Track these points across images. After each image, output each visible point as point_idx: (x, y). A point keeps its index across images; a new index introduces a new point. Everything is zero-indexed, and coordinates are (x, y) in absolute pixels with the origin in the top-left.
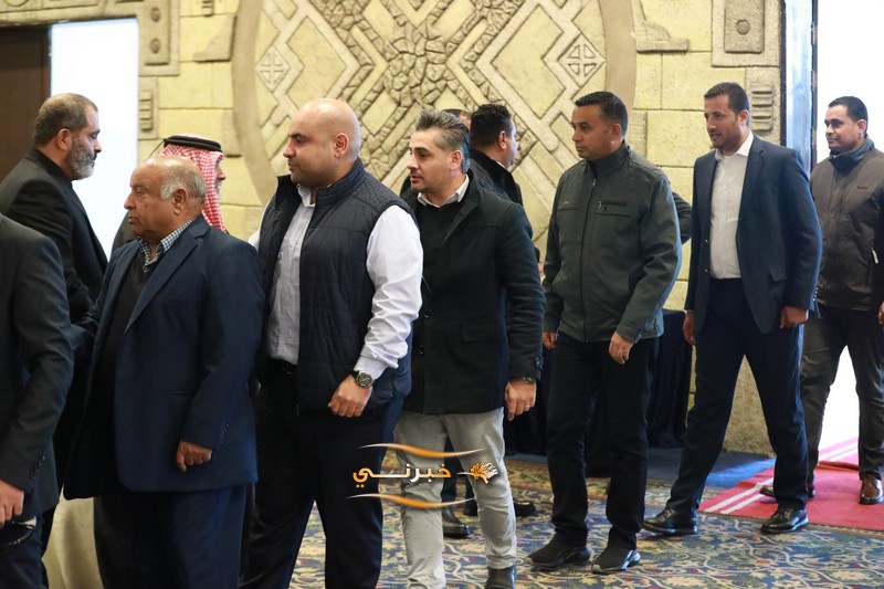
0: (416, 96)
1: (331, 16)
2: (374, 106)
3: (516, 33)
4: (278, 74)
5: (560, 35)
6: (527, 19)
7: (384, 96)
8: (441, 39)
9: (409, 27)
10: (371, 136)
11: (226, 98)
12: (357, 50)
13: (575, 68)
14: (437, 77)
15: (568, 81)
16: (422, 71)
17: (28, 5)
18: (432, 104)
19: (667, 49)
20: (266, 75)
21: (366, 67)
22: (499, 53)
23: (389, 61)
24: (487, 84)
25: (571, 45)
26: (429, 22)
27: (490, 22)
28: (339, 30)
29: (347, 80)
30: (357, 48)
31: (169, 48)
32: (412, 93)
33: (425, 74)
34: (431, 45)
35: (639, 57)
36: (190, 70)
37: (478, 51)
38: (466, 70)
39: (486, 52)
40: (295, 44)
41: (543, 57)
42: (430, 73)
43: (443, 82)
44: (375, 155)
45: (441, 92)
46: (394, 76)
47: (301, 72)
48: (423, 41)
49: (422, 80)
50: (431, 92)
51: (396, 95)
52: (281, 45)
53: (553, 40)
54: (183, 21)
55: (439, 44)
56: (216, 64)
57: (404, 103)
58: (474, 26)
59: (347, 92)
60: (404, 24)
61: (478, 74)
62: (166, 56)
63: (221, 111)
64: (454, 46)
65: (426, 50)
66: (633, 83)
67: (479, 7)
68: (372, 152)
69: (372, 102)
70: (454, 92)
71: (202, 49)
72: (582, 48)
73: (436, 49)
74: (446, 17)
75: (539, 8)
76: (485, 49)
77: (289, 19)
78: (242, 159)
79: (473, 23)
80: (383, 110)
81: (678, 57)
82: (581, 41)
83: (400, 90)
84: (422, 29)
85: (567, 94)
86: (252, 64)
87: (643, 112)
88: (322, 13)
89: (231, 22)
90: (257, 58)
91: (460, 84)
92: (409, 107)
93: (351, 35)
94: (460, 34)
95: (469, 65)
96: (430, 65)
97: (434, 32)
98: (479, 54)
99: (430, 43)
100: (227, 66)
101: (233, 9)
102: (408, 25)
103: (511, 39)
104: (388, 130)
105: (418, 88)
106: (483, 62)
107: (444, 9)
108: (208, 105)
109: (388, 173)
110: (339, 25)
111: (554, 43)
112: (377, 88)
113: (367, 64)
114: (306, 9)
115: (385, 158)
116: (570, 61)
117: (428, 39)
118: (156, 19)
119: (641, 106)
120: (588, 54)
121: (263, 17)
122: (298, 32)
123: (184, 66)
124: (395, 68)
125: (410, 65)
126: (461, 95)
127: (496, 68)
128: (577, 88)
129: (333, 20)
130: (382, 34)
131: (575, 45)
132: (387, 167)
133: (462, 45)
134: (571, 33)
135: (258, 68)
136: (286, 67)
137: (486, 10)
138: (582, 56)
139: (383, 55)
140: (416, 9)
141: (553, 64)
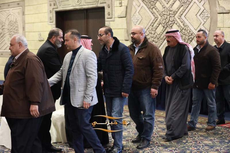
0: (168, 25)
1: (148, 6)
2: (158, 28)
3: (190, 9)
4: (136, 20)
5: (200, 9)
6: (192, 6)
7: (160, 25)
8: (173, 11)
9: (166, 8)
10: (158, 35)
11: (125, 26)
12: (154, 14)
13: (203, 17)
14: (172, 20)
15: (202, 21)
16: (169, 19)
17: (80, 4)
18: (171, 27)
19: (224, 12)
20: (134, 20)
21: (156, 18)
22: (186, 14)
23: (161, 16)
24: (184, 22)
25: (202, 12)
26: (170, 7)
27: (184, 7)
28: (150, 9)
29: (152, 21)
30: (154, 13)
31: (112, 14)
32: (167, 24)
33: (169, 20)
34: (171, 12)
35: (218, 14)
36: (117, 20)
37: (181, 14)
38: (179, 19)
39: (183, 14)
40: (140, 13)
41: (196, 15)
42: (171, 19)
43: (174, 22)
44: (159, 40)
45: (173, 24)
46: (163, 20)
47: (142, 20)
48: (169, 11)
49: (169, 21)
50: (171, 24)
51: (163, 25)
52: (137, 13)
53: (198, 11)
54: (115, 8)
55: (173, 12)
56: (123, 18)
57: (165, 27)
58: (181, 7)
59: (152, 24)
60: (165, 7)
61: (181, 19)
62: (111, 16)
63: (124, 29)
64: (176, 13)
65: (169, 14)
66: (217, 21)
67: (181, 3)
68: (158, 39)
69: (158, 27)
70: (176, 24)
71: (119, 14)
72: (205, 12)
73: (172, 14)
74: (174, 5)
75: (195, 3)
76: (183, 13)
77: (139, 7)
78: (129, 41)
79: (180, 7)
80: (160, 29)
81: (227, 14)
82: (205, 11)
83: (164, 24)
84: (169, 9)
85: (202, 24)
86: (131, 18)
87: (219, 28)
88: (146, 5)
89: (126, 8)
90: (132, 17)
91: (178, 22)
92: (166, 28)
93: (152, 10)
94: (177, 10)
95: (179, 17)
96: (171, 18)
97: (171, 9)
98: (182, 15)
99: (170, 12)
100: (125, 18)
101: (126, 5)
102: (165, 8)
103: (189, 11)
104: (161, 34)
105: (168, 23)
106: (183, 17)
107: (174, 4)
108: (121, 28)
109: (162, 44)
110: (150, 8)
111: (199, 12)
112: (159, 23)
113: (156, 17)
114: (142, 4)
115: (161, 40)
116: (202, 16)
117: (170, 11)
118: (109, 7)
119: (219, 27)
120: (207, 14)
121: (133, 6)
122: (141, 10)
123: (115, 19)
124: (163, 18)
125: (166, 17)
126: (178, 25)
127: (186, 18)
128: (204, 22)
129: (148, 7)
130: (160, 10)
131: (204, 12)
132: (161, 42)
133: (178, 13)
134: (202, 9)
135: (132, 19)
136: (138, 18)
137: (183, 4)
138: (205, 15)
139: (160, 15)
140: (167, 4)
141: (198, 17)
